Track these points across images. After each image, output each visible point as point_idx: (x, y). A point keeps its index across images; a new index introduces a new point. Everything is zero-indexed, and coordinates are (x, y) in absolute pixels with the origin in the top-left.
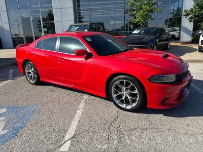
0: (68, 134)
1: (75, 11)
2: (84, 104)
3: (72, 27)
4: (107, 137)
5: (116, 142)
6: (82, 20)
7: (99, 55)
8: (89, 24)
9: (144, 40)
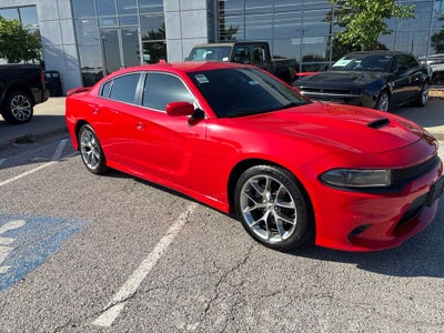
0: (124, 288)
1: (210, 15)
2: (182, 223)
3: (198, 51)
4: (206, 305)
5: (221, 319)
6: (233, 36)
7: (219, 117)
8: (232, 45)
9: (356, 82)
